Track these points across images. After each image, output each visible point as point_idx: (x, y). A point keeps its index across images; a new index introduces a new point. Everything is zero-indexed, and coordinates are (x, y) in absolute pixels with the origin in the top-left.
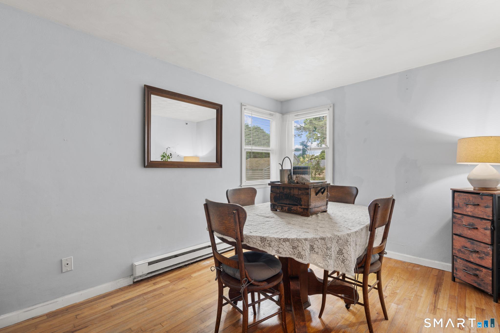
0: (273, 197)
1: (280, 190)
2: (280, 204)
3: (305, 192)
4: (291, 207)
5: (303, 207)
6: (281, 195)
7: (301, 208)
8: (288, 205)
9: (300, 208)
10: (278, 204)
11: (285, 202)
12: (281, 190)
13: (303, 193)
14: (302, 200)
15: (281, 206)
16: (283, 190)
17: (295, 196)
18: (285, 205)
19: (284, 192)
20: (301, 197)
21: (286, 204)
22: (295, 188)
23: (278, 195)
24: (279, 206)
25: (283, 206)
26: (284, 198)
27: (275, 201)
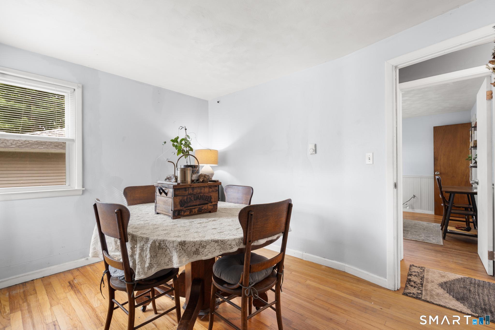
0: (179, 201)
1: (188, 192)
2: (187, 208)
3: (215, 189)
4: (201, 207)
5: (213, 203)
6: (189, 197)
7: (212, 205)
8: (198, 206)
9: (210, 205)
10: (185, 208)
11: (194, 204)
12: (190, 191)
13: (213, 191)
14: (212, 197)
15: (188, 209)
16: (192, 191)
17: (205, 195)
18: (194, 207)
19: (193, 193)
20: (211, 195)
21: (196, 205)
22: (205, 187)
23: (186, 198)
24: (186, 211)
25: (192, 208)
26: (193, 199)
27: (181, 206)
